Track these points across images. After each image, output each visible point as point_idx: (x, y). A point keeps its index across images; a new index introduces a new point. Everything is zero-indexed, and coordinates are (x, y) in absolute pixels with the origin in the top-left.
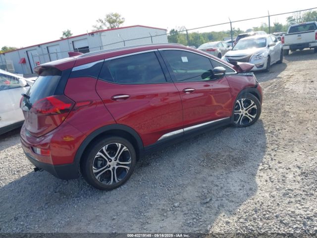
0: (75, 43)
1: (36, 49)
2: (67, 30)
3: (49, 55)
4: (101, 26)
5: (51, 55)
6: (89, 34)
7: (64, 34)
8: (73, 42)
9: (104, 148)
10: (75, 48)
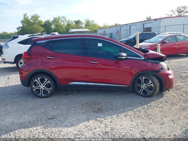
0: (145, 25)
1: (124, 26)
2: (149, 16)
3: (130, 30)
4: (171, 15)
5: (131, 30)
6: (154, 20)
7: (147, 18)
8: (144, 24)
9: (39, 79)
10: (145, 27)
